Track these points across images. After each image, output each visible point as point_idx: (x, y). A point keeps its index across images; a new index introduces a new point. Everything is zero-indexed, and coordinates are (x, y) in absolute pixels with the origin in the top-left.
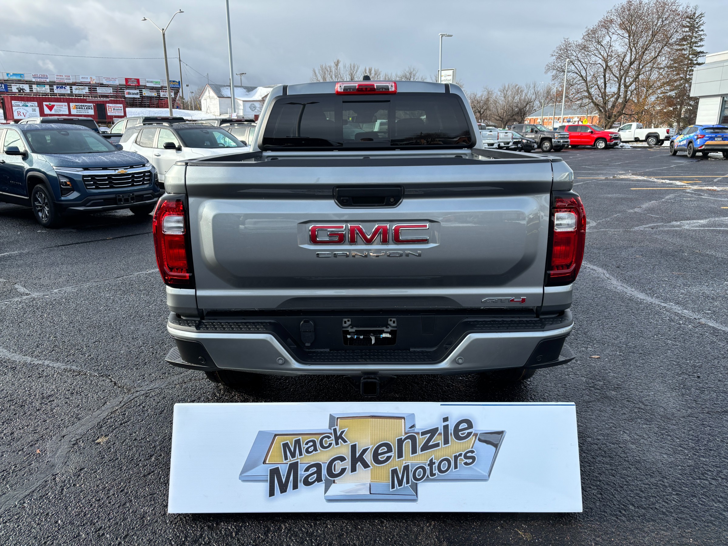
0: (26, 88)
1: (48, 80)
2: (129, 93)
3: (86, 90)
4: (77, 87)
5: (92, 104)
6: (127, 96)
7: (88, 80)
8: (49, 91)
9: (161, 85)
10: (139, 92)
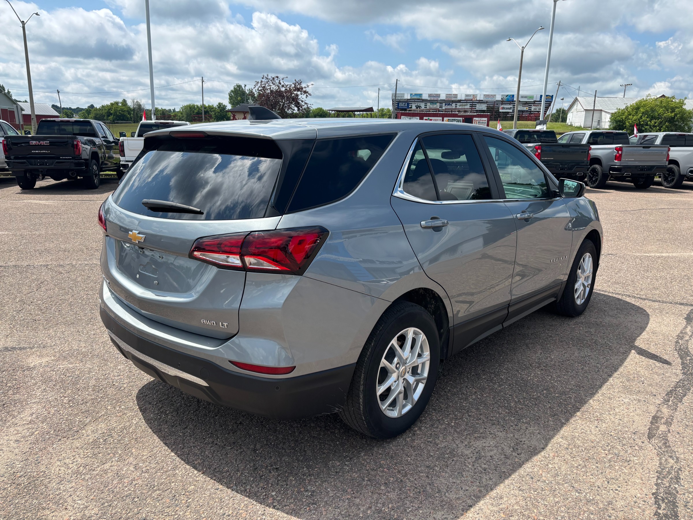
0: (423, 105)
1: (439, 99)
2: (503, 108)
3: (467, 106)
4: (461, 104)
5: (461, 118)
6: (501, 111)
7: (471, 98)
8: (438, 107)
9: (535, 99)
10: (512, 106)
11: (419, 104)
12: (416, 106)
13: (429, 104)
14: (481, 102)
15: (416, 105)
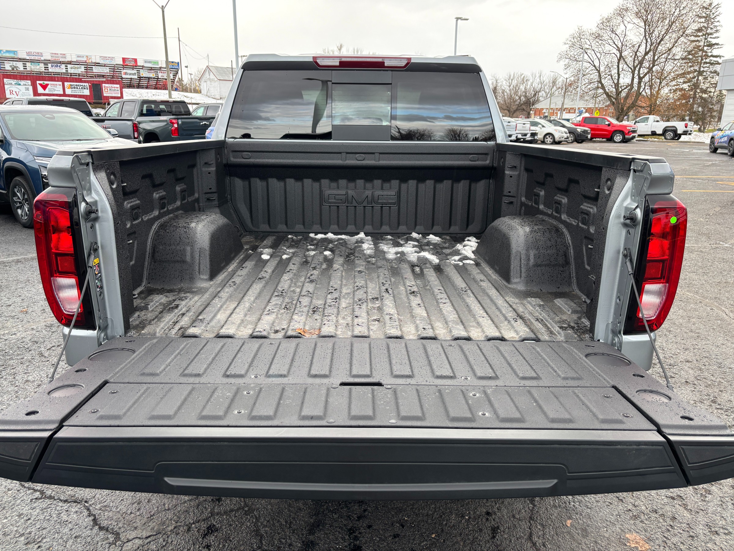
0: (20, 65)
1: (42, 59)
2: (126, 74)
3: (81, 70)
4: (73, 66)
5: (88, 84)
6: (124, 76)
7: (84, 59)
8: (43, 70)
9: (160, 66)
10: (136, 72)
11: (15, 63)
12: (10, 66)
13: (28, 64)
14: (97, 64)
15: (11, 64)
